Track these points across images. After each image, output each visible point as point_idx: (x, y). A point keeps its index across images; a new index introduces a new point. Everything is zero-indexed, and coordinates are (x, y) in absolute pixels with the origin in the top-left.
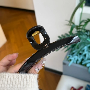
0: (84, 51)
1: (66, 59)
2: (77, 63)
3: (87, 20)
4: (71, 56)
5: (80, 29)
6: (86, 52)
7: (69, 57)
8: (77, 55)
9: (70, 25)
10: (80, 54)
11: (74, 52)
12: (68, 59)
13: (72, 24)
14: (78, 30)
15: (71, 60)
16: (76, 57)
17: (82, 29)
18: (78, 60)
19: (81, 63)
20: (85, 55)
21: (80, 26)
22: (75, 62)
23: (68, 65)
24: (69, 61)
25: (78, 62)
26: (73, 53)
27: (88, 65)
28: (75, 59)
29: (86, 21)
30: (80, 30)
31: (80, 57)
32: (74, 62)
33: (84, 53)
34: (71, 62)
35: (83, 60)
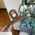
0: (26, 21)
3: (25, 10)
8: (24, 23)
32: (23, 26)
35: (26, 25)
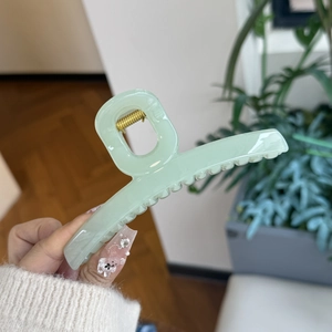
0: (290, 179)
1: (236, 217)
2: (273, 224)
3: (283, 73)
4: (251, 204)
5: (266, 106)
6: (298, 183)
7: (245, 208)
8: (271, 198)
9: (229, 99)
10: (282, 192)
11: (259, 187)
12: (241, 215)
13: (235, 95)
14: (262, 112)
15: (252, 218)
16: (269, 205)
17: (275, 105)
18: (275, 214)
19: (288, 223)
20: (298, 194)
21: (265, 95)
22: (268, 221)
23: (245, 234)
24: (245, 221)
25: (279, 221)
26: (258, 194)
27: (312, 225)
28: (265, 211)
29: (281, 79)
30: (270, 110)
31: (282, 203)
32: (262, 224)
33: (293, 187)
34: (255, 224)
35: (292, 210)
